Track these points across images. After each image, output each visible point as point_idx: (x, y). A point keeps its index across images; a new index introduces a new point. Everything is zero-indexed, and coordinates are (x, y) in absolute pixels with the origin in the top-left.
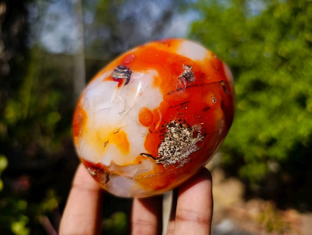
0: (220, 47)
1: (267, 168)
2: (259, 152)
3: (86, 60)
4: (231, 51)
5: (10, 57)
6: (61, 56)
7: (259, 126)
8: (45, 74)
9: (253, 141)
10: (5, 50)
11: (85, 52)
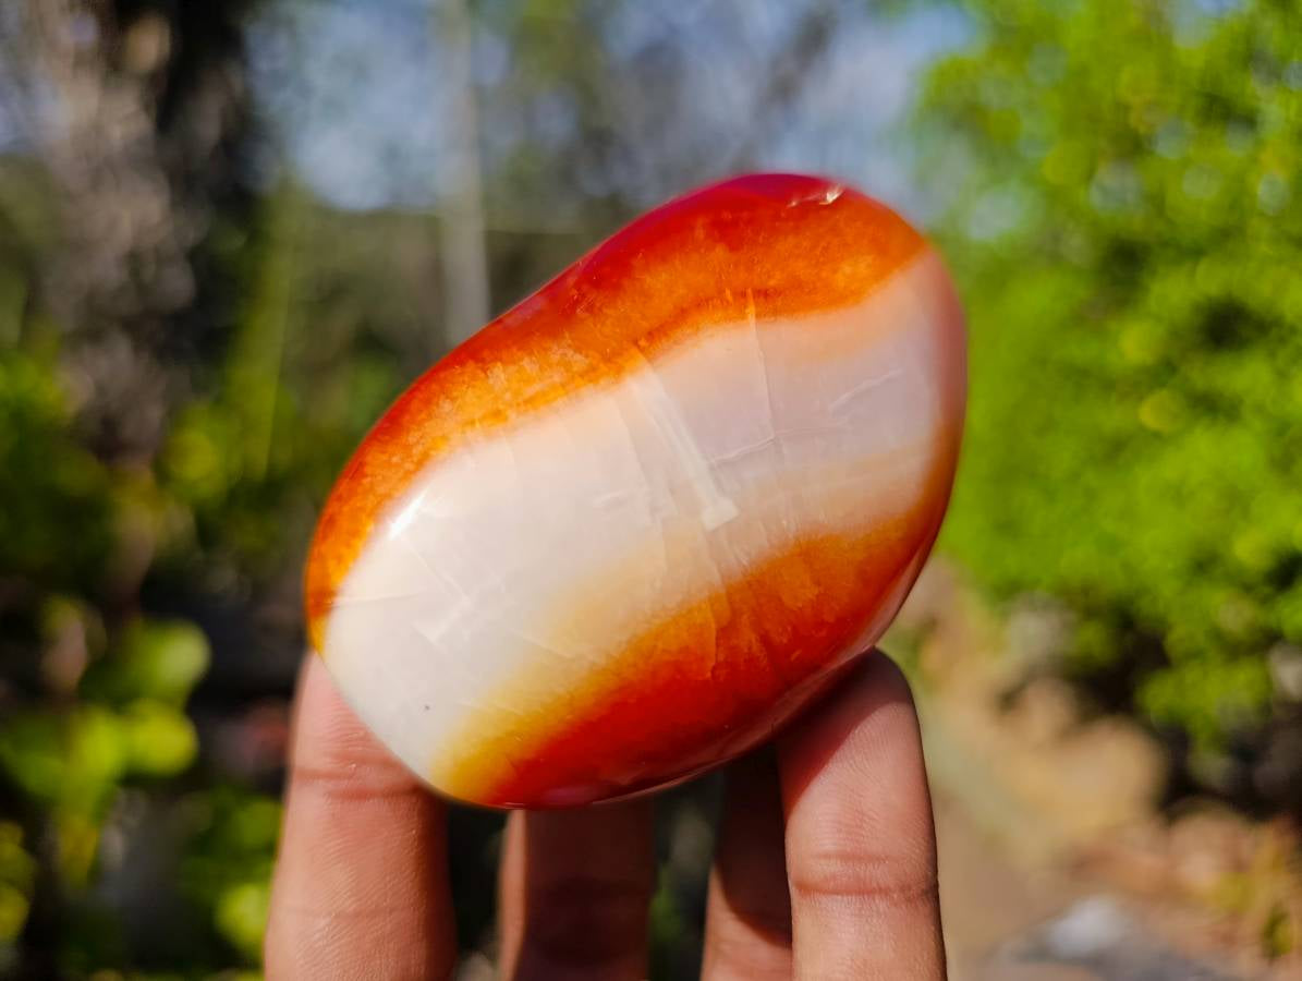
0: (1055, 162)
1: (1268, 680)
2: (1232, 613)
3: (491, 237)
4: (1108, 175)
5: (192, 236)
6: (379, 219)
7: (1236, 502)
8: (329, 294)
9: (1205, 565)
10: (175, 205)
11: (488, 201)
